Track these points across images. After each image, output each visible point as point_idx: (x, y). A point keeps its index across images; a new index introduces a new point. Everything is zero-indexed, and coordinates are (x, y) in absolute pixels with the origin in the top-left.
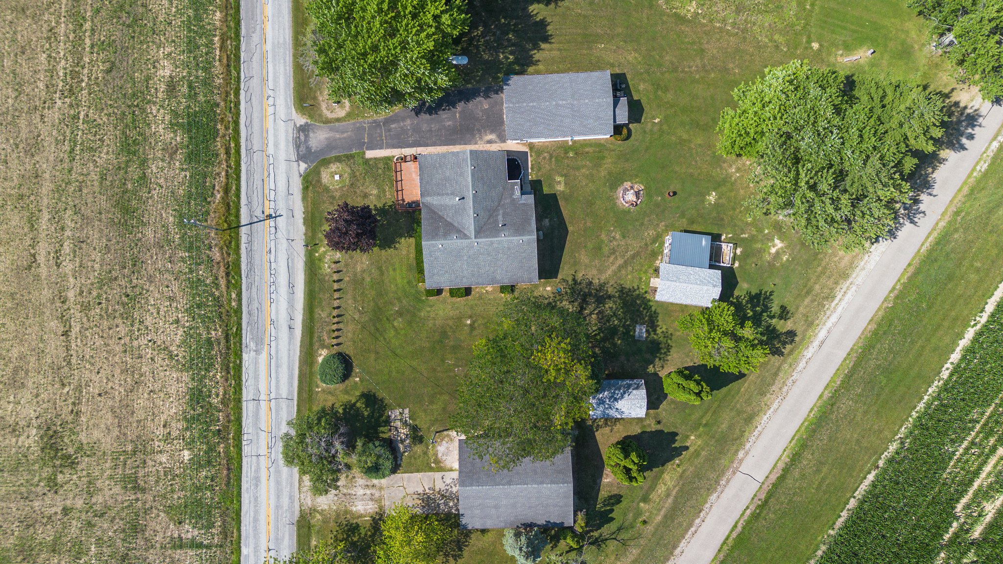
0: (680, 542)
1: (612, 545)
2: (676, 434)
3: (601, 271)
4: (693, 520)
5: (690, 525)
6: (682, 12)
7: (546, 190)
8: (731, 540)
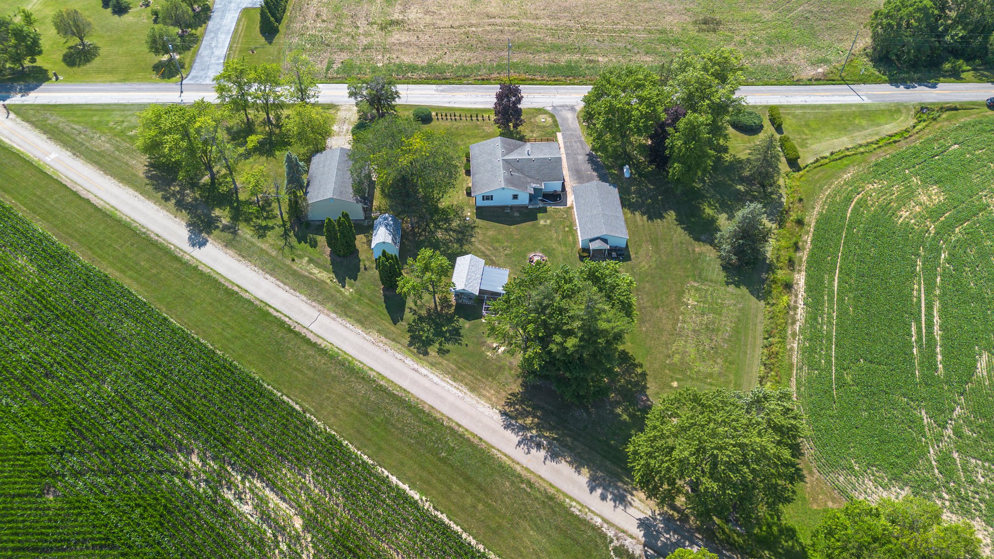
0: (274, 277)
1: (282, 243)
2: (355, 280)
3: (480, 242)
4: (288, 286)
5: (285, 284)
6: (687, 295)
7: (540, 215)
8: (268, 308)
